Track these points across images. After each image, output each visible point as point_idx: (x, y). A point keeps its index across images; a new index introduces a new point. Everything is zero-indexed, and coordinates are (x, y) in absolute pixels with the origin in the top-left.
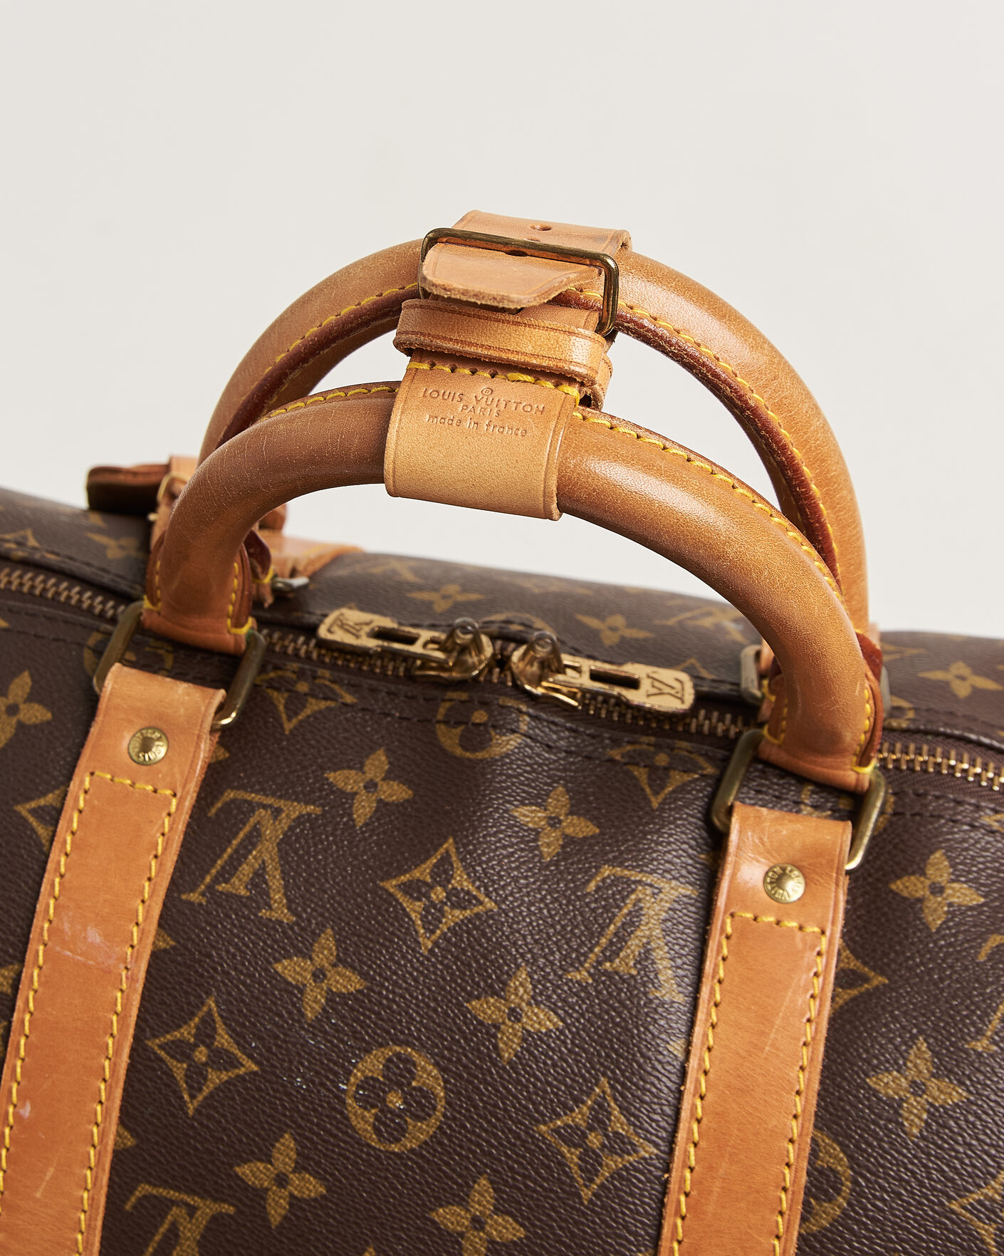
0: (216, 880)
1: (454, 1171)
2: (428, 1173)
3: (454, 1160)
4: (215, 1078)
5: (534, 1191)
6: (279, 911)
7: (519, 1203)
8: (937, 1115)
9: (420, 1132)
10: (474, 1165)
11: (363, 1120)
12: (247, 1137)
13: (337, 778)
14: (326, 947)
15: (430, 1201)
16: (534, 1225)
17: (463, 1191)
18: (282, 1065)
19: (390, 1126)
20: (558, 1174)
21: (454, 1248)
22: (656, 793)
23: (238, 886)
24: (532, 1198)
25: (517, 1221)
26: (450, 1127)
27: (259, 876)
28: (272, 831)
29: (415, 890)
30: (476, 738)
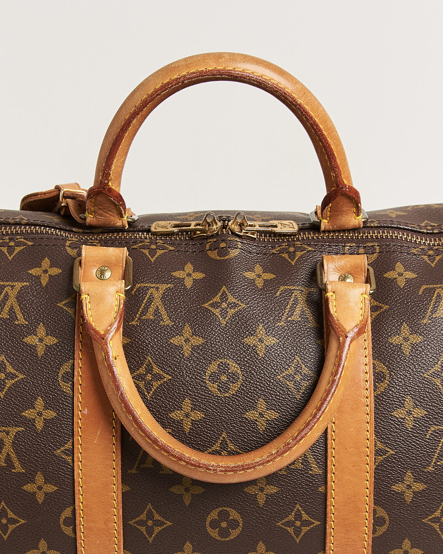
0: (140, 316)
1: (250, 398)
2: (240, 401)
3: (249, 395)
4: (156, 384)
5: (279, 399)
6: (167, 321)
7: (275, 405)
8: (414, 346)
9: (234, 388)
10: (257, 395)
11: (213, 387)
12: (172, 402)
13: (176, 274)
14: (187, 330)
15: (243, 411)
16: (282, 412)
17: (254, 405)
18: (180, 375)
19: (224, 388)
20: (287, 392)
21: (255, 426)
22: (293, 260)
23: (150, 316)
24: (279, 402)
25: (275, 411)
26: (245, 383)
27: (157, 310)
28: (157, 295)
29: (215, 305)
30: (223, 252)
